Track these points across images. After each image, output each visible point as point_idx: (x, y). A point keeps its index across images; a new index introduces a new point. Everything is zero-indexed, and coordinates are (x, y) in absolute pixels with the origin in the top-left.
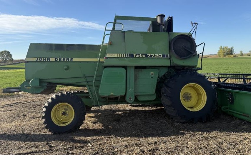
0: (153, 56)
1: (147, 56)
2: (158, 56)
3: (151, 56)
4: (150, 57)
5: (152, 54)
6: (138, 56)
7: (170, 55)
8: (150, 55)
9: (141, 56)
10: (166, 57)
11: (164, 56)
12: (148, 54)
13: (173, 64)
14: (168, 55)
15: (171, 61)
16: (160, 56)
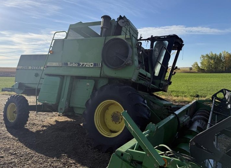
0: (85, 65)
1: (79, 64)
2: (89, 65)
3: (83, 65)
4: (81, 66)
5: (84, 63)
6: (71, 65)
7: (102, 64)
8: (82, 63)
9: (74, 65)
10: (97, 66)
11: (95, 65)
12: (80, 63)
13: (103, 75)
14: (99, 64)
15: (102, 71)
16: (92, 65)
